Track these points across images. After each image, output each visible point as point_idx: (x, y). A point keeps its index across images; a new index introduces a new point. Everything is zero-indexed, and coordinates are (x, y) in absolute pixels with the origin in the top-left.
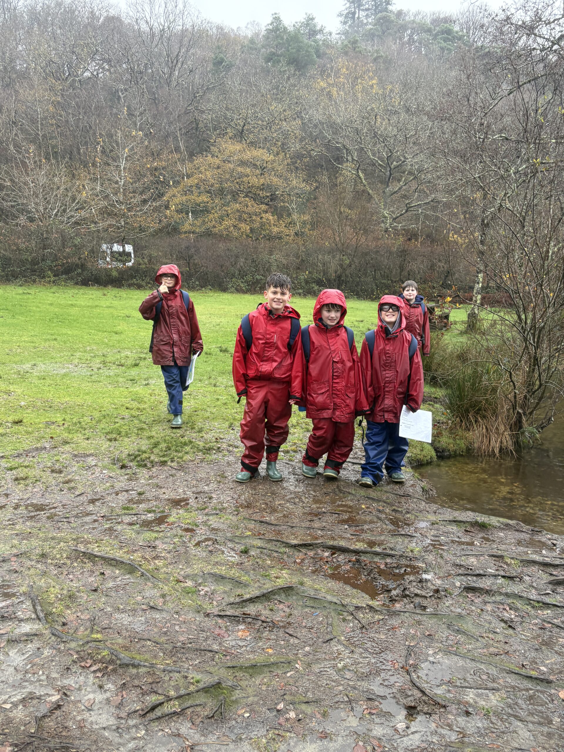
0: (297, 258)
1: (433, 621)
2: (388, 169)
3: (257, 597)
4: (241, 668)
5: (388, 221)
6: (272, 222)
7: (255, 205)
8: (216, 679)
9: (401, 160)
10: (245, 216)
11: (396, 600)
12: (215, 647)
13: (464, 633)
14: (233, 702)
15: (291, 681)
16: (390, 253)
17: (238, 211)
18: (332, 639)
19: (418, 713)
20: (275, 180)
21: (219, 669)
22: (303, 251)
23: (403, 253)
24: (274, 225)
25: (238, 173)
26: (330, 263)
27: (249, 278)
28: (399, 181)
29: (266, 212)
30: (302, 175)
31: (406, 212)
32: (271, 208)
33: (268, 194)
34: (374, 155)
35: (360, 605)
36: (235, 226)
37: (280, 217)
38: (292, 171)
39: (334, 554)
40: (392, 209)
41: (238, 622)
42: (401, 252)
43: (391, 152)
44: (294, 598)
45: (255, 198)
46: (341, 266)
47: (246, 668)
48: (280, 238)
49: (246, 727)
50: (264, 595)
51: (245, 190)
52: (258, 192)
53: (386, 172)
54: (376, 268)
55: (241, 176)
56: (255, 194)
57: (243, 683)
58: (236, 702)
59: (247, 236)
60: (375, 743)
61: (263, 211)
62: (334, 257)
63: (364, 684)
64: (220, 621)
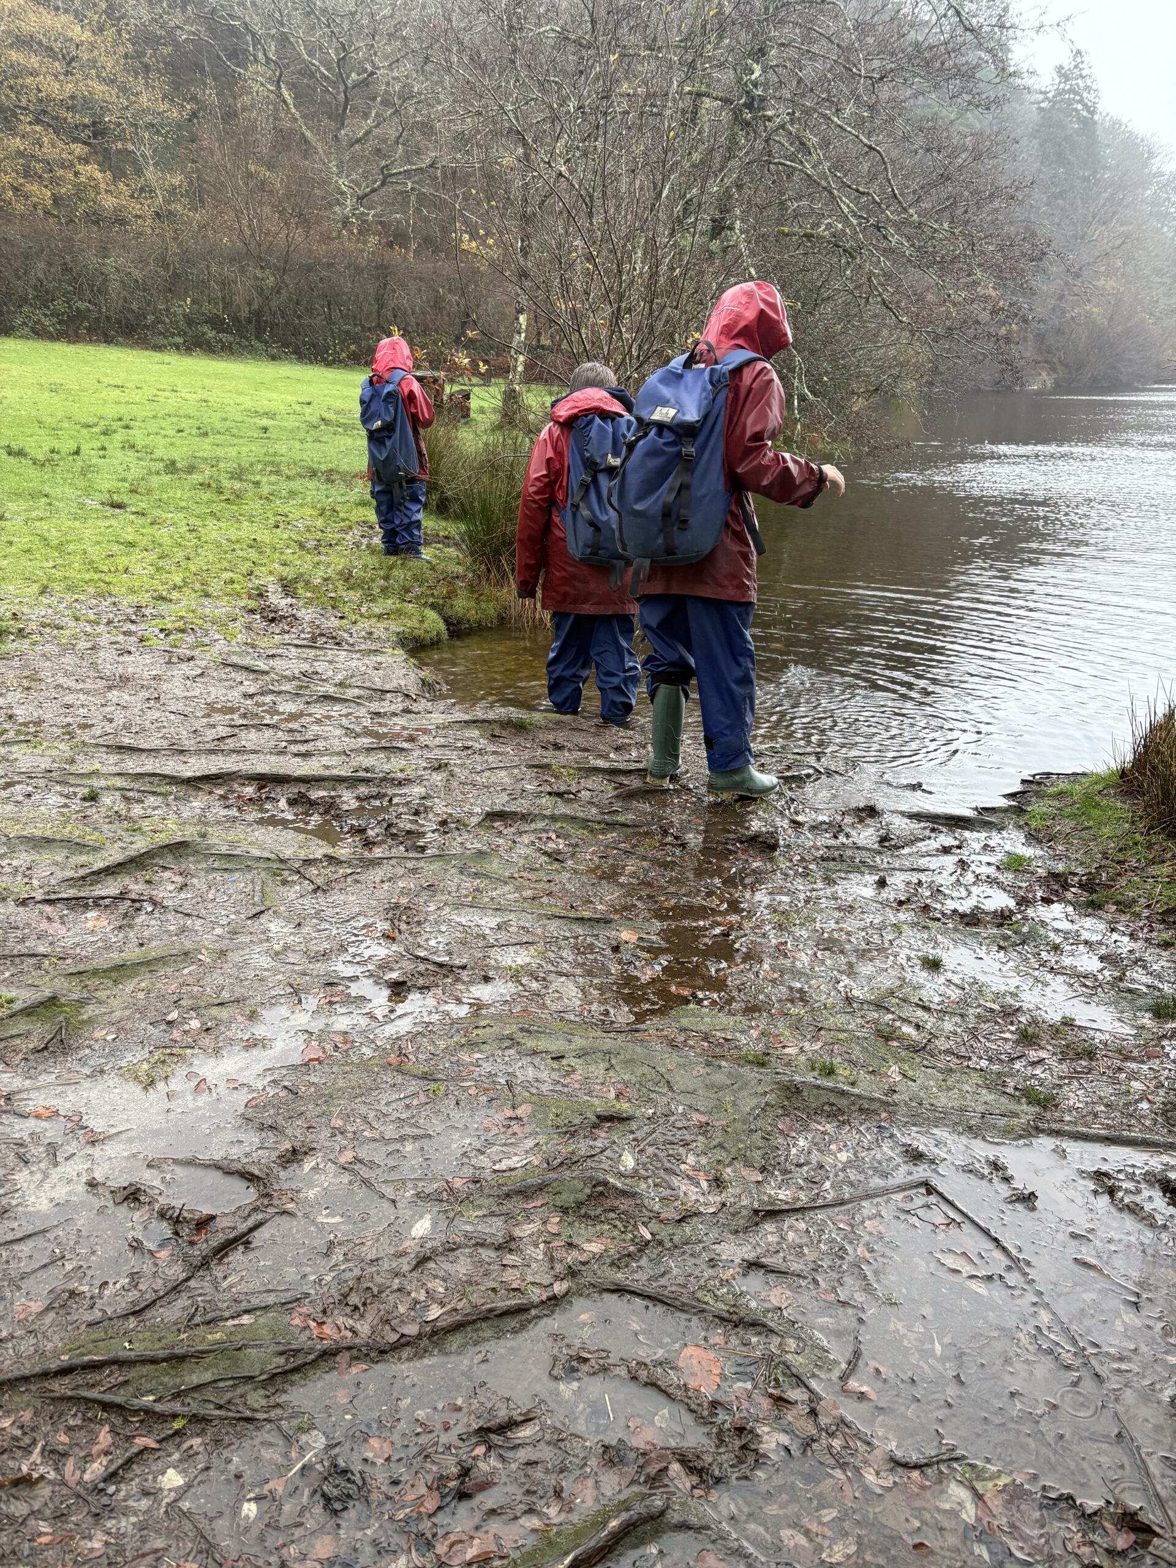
0: (166, 267)
1: (436, 866)
2: (342, 88)
3: (120, 865)
4: (95, 972)
5: (348, 202)
6: (102, 186)
7: (60, 144)
8: (48, 993)
9: (365, 70)
10: (39, 167)
11: (374, 843)
12: (41, 949)
13: (486, 876)
14: (83, 1022)
15: (190, 980)
16: (356, 269)
17: (20, 154)
18: (262, 912)
19: (409, 990)
20: (99, 88)
21: (51, 980)
22: (176, 254)
23: (382, 271)
24: (107, 191)
25: (12, 66)
26: (236, 283)
27: (59, 305)
28: (366, 116)
29: (86, 161)
30: (162, 83)
31: (383, 184)
32: (96, 153)
33: (86, 121)
34: (311, 53)
35: (311, 857)
36: (16, 189)
37: (118, 174)
38: (137, 74)
39: (264, 787)
40: (354, 176)
41: (86, 907)
42: (376, 268)
43: (344, 49)
44: (191, 859)
45: (58, 127)
46: (261, 291)
47: (105, 971)
48: (123, 222)
49: (112, 1053)
50: (132, 860)
51: (32, 108)
52: (63, 113)
53: (338, 93)
54: (331, 300)
55: (19, 72)
56: (57, 118)
57: (102, 994)
58: (90, 1021)
59: (47, 213)
60: (338, 1039)
61: (79, 158)
62: (243, 271)
63: (320, 967)
64: (48, 909)
